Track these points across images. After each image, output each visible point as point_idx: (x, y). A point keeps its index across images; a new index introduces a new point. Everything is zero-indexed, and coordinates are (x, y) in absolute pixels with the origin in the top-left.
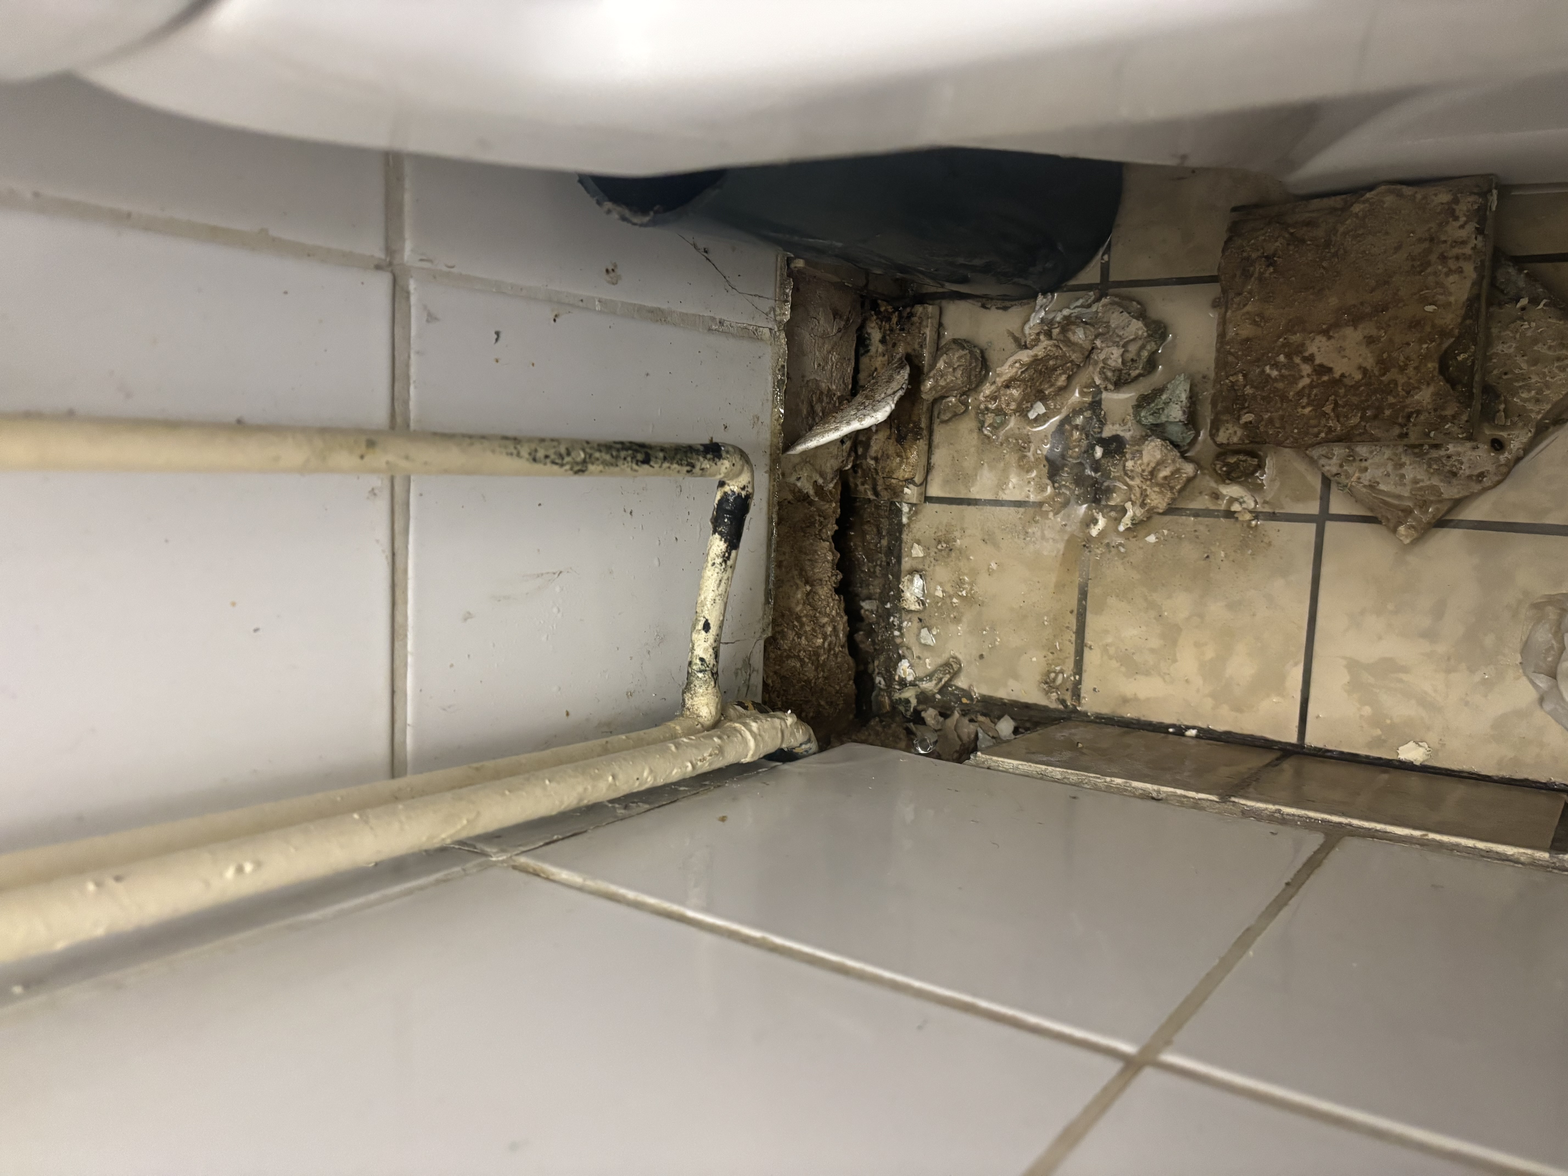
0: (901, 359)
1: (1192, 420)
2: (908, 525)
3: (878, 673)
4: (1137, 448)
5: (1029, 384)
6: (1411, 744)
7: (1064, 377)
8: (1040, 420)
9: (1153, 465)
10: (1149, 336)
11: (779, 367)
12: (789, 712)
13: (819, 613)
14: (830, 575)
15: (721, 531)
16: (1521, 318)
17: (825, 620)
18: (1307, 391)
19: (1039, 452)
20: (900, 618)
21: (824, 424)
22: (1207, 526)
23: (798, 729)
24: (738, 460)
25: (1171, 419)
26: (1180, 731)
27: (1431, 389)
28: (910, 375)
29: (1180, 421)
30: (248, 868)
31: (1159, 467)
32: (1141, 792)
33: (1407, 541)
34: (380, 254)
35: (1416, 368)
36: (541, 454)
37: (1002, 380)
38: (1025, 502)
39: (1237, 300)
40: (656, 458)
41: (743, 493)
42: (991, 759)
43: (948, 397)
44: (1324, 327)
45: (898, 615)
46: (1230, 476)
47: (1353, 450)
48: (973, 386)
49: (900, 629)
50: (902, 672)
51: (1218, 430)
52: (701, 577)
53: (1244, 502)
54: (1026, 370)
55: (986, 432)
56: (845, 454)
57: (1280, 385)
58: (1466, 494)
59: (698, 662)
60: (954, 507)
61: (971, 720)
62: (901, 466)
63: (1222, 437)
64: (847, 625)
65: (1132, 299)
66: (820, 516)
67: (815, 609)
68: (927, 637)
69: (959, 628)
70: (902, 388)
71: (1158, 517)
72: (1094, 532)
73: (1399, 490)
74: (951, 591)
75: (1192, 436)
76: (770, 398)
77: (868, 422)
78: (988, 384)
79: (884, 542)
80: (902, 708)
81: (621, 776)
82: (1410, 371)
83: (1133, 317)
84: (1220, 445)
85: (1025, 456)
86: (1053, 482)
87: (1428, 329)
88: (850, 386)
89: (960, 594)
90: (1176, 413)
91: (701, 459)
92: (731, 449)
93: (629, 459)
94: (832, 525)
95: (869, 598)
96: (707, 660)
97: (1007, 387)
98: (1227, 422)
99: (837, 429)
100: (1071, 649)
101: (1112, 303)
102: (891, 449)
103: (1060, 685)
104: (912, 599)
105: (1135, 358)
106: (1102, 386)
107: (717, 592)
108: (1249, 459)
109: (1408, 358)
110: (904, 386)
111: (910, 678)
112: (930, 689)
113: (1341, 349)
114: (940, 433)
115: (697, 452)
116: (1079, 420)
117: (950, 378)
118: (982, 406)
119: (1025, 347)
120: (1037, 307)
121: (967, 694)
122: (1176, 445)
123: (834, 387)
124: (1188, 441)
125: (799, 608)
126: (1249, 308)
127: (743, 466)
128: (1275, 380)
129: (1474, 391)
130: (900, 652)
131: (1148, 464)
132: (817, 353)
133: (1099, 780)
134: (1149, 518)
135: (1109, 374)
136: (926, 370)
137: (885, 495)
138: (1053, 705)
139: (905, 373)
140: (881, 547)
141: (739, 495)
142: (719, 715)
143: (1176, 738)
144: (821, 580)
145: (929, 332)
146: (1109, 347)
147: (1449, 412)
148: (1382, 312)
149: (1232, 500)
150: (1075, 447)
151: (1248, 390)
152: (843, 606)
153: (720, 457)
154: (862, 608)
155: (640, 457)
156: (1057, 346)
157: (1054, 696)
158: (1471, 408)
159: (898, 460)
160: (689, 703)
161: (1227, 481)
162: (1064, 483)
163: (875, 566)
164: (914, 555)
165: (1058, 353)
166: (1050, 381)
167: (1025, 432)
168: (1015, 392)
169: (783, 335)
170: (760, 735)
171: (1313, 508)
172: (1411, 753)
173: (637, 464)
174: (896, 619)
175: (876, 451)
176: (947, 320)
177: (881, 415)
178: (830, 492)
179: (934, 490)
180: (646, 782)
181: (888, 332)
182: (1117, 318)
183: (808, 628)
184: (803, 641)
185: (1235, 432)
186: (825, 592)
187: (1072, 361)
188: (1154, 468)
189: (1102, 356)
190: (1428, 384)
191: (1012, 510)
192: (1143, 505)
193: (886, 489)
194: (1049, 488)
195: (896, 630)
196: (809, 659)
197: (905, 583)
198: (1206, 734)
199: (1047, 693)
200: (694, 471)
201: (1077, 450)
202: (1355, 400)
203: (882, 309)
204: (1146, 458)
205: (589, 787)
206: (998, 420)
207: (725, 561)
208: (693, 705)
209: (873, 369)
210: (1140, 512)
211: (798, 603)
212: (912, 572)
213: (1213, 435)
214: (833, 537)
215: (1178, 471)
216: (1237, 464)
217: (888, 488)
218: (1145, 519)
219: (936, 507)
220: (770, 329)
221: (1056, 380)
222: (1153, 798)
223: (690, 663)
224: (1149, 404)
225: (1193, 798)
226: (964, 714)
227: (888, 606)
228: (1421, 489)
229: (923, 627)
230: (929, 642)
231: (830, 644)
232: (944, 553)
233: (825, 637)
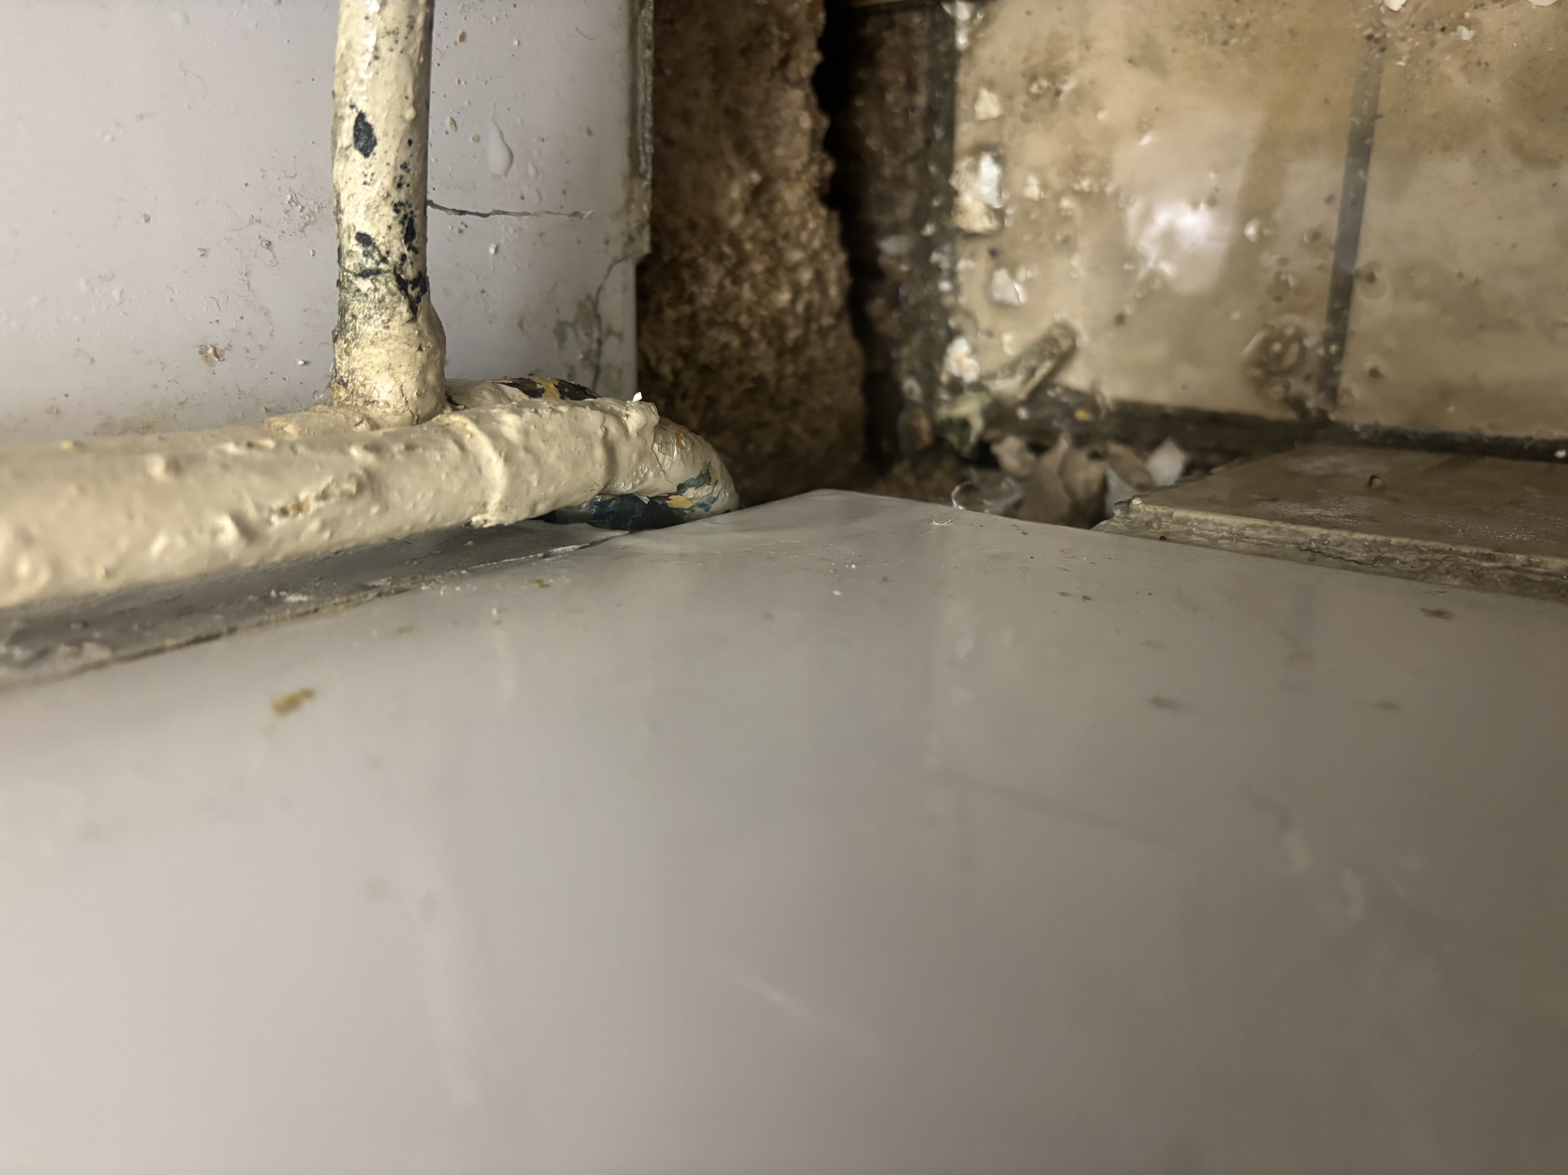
2: (969, 51)
3: (909, 373)
13: (783, 236)
14: (805, 158)
17: (796, 256)
20: (952, 253)
23: (665, 444)
45: (948, 247)
49: (953, 275)
50: (956, 364)
61: (1095, 456)
66: (781, 27)
68: (1010, 288)
69: (1073, 262)
74: (1057, 184)
79: (921, 100)
89: (1077, 187)
94: (810, 51)
95: (895, 229)
100: (1323, 286)
103: (1296, 366)
104: (979, 207)
111: (971, 376)
112: (1013, 392)
121: (1088, 400)
125: (735, 221)
130: (953, 322)
138: (1274, 413)
140: (916, 113)
142: (424, 395)
152: (836, 229)
154: (878, 246)
157: (1277, 391)
160: (344, 367)
163: (906, 161)
164: (982, 114)
170: (528, 450)
174: (944, 256)
183: (757, 267)
184: (747, 293)
186: (796, 194)
195: (943, 278)
196: (763, 333)
197: (964, 175)
199: (1262, 386)
211: (732, 210)
212: (978, 150)
214: (812, 79)
226: (1081, 440)
227: (930, 232)
229: (998, 266)
230: (1010, 297)
231: (809, 306)
232: (1044, 103)
233: (797, 291)
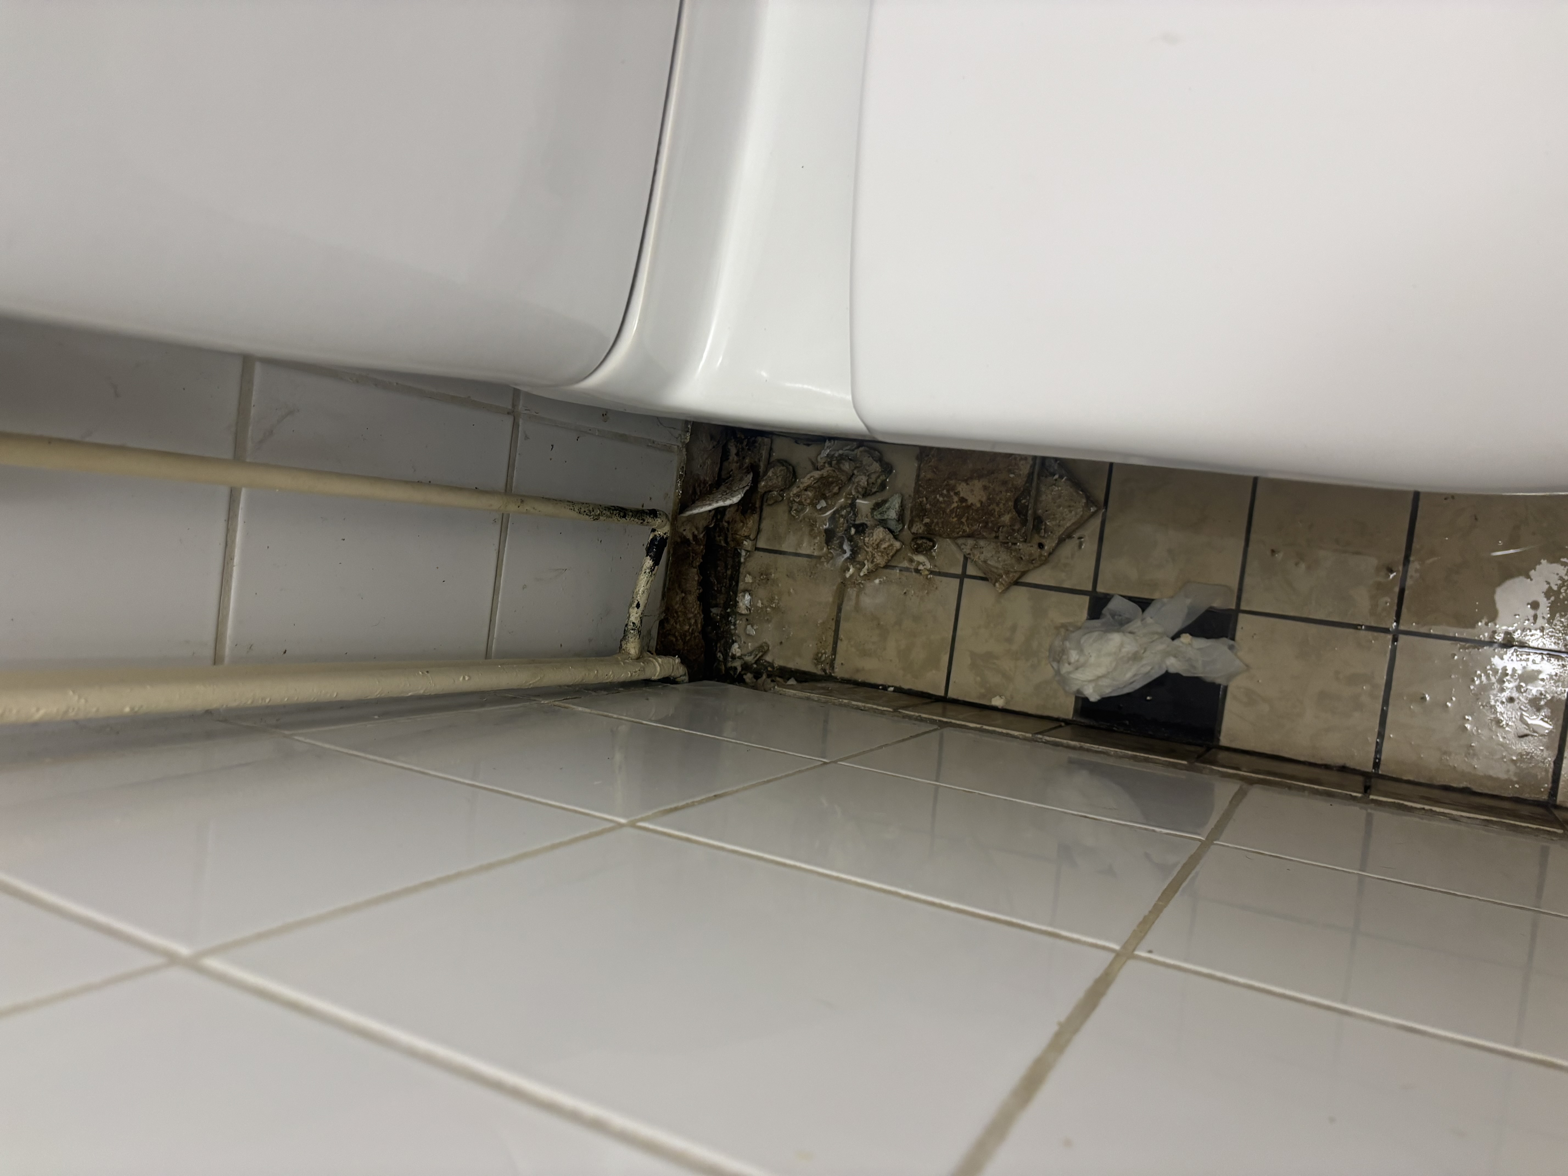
0: (747, 467)
1: (901, 519)
2: (744, 563)
3: (719, 651)
4: (871, 531)
5: (818, 490)
6: (998, 697)
7: (837, 488)
8: (824, 510)
9: (878, 541)
10: (882, 471)
11: (681, 467)
12: (677, 656)
13: (688, 610)
14: (696, 588)
15: (651, 555)
16: (1055, 485)
17: (691, 615)
18: (955, 510)
19: (821, 528)
20: (735, 618)
21: (703, 500)
22: (906, 576)
23: (680, 667)
24: (665, 519)
25: (890, 517)
26: (885, 688)
27: (1010, 515)
28: (753, 478)
29: (894, 519)
30: (467, 678)
31: (881, 543)
32: (856, 707)
33: (1000, 591)
34: (510, 407)
35: (1004, 504)
36: (582, 510)
37: (803, 486)
38: (811, 555)
39: (926, 459)
40: (629, 515)
41: (665, 536)
42: (782, 690)
43: (773, 491)
44: (966, 478)
45: (734, 616)
46: (918, 550)
47: (977, 542)
48: (788, 486)
49: (735, 625)
50: (734, 650)
51: (912, 526)
52: (637, 579)
53: (925, 565)
54: (817, 482)
55: (793, 514)
56: (711, 518)
57: (943, 506)
58: (1026, 569)
59: (631, 624)
60: (772, 555)
61: (772, 680)
62: (743, 528)
63: (914, 530)
64: (703, 620)
65: (875, 450)
66: (693, 553)
67: (685, 608)
68: (751, 631)
69: (770, 626)
70: (748, 485)
71: (881, 569)
72: (848, 575)
73: (996, 565)
74: (766, 603)
75: (901, 528)
76: (675, 484)
77: (728, 503)
78: (795, 487)
79: (729, 572)
80: (732, 672)
81: (600, 672)
82: (1001, 505)
83: (875, 460)
84: (913, 534)
85: (813, 530)
86: (828, 546)
87: (1010, 486)
88: (716, 479)
89: (772, 606)
90: (892, 514)
91: (648, 517)
92: (661, 513)
93: (617, 515)
94: (700, 559)
95: (716, 606)
96: (636, 624)
97: (806, 490)
98: (917, 522)
99: (710, 505)
100: (831, 640)
101: (865, 451)
102: (738, 517)
103: (824, 661)
104: (744, 607)
105: (874, 482)
106: (856, 496)
107: (646, 588)
108: (928, 542)
109: (1001, 499)
110: (749, 484)
111: (738, 654)
112: (750, 660)
113: (972, 491)
114: (767, 511)
115: (647, 513)
116: (844, 512)
117: (774, 481)
118: (791, 499)
119: (817, 469)
120: (825, 448)
121: (771, 665)
122: (891, 531)
123: (708, 479)
124: (899, 529)
125: (676, 607)
126: (931, 464)
127: (667, 522)
128: (941, 503)
129: (1028, 519)
130: (734, 638)
131: (876, 540)
132: (700, 460)
133: (836, 701)
134: (876, 570)
135: (860, 490)
136: (761, 474)
137: (732, 544)
138: (820, 672)
139: (750, 477)
140: (727, 575)
141: (663, 537)
142: (640, 654)
143: (882, 691)
144: (690, 591)
145: (764, 453)
146: (861, 475)
147: (1016, 527)
148: (991, 474)
149: (919, 563)
150: (841, 527)
151: (928, 506)
152: (701, 608)
153: (656, 517)
154: (711, 612)
155: (622, 514)
156: (834, 471)
157: (820, 667)
158: (1026, 526)
159: (742, 524)
160: (624, 647)
161: (916, 553)
162: (833, 546)
163: (722, 587)
164: (746, 581)
165: (834, 475)
166: (829, 489)
167: (814, 515)
168: (810, 494)
169: (684, 450)
170: (663, 665)
171: (959, 571)
172: (998, 702)
173: (620, 518)
174: (733, 619)
175: (728, 518)
176: (775, 447)
177: (736, 499)
178: (701, 539)
179: (761, 544)
180: (610, 678)
181: (741, 450)
182: (866, 460)
183: (681, 619)
185: (920, 527)
186: (692, 598)
187: (841, 480)
188: (879, 543)
189: (857, 480)
190: (1008, 513)
191: (806, 559)
192: (872, 562)
193: (733, 541)
194: (825, 549)
195: (732, 625)
196: (681, 637)
197: (740, 597)
198: (899, 690)
199: (816, 665)
200: (644, 523)
201: (841, 529)
202: (976, 517)
203: (738, 436)
204: (875, 537)
205: (587, 674)
206: (800, 507)
207: (652, 571)
208: (626, 648)
209: (730, 470)
210: (871, 566)
211: (677, 603)
212: (745, 591)
213: (910, 528)
214: (699, 566)
215: (891, 545)
216: (921, 544)
217: (734, 540)
218: (874, 570)
219: (761, 553)
220: (678, 446)
221: (833, 489)
222: (861, 710)
223: (627, 625)
224: (879, 508)
225: (881, 710)
226: (769, 676)
227: (729, 610)
228: (1006, 565)
229: (749, 624)
230: (751, 633)
231: (693, 630)
232: (764, 581)
233: (690, 625)
